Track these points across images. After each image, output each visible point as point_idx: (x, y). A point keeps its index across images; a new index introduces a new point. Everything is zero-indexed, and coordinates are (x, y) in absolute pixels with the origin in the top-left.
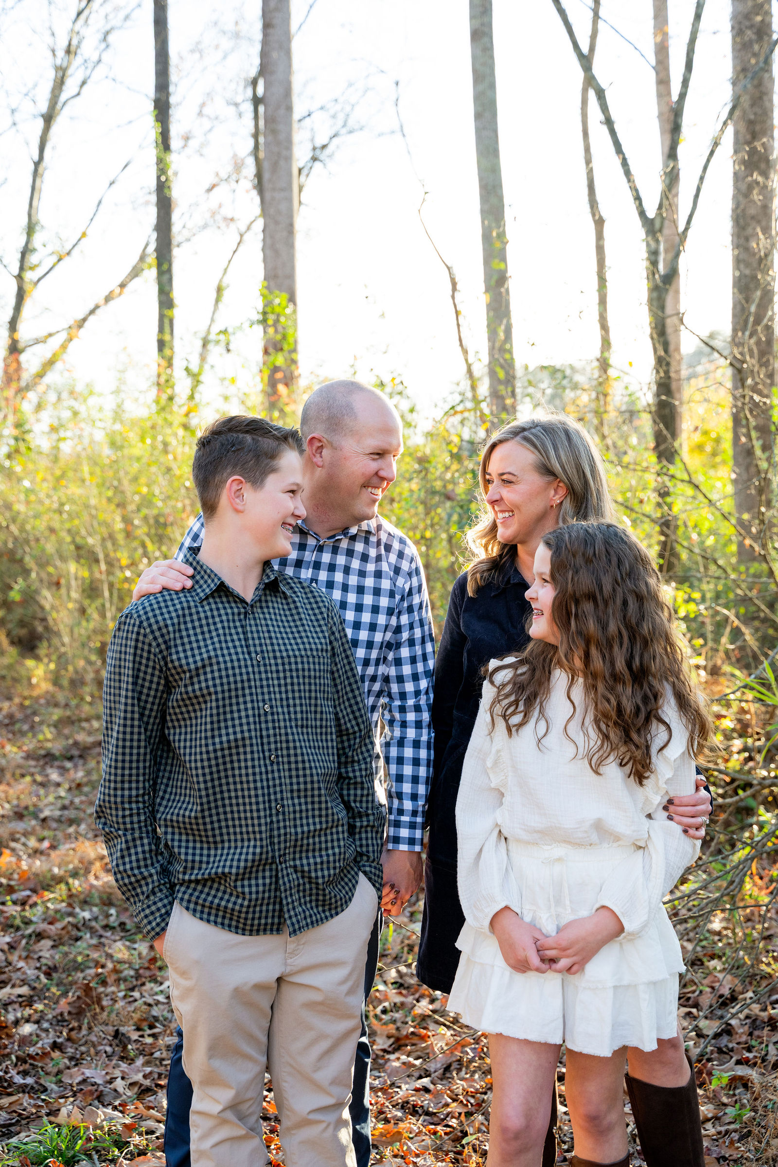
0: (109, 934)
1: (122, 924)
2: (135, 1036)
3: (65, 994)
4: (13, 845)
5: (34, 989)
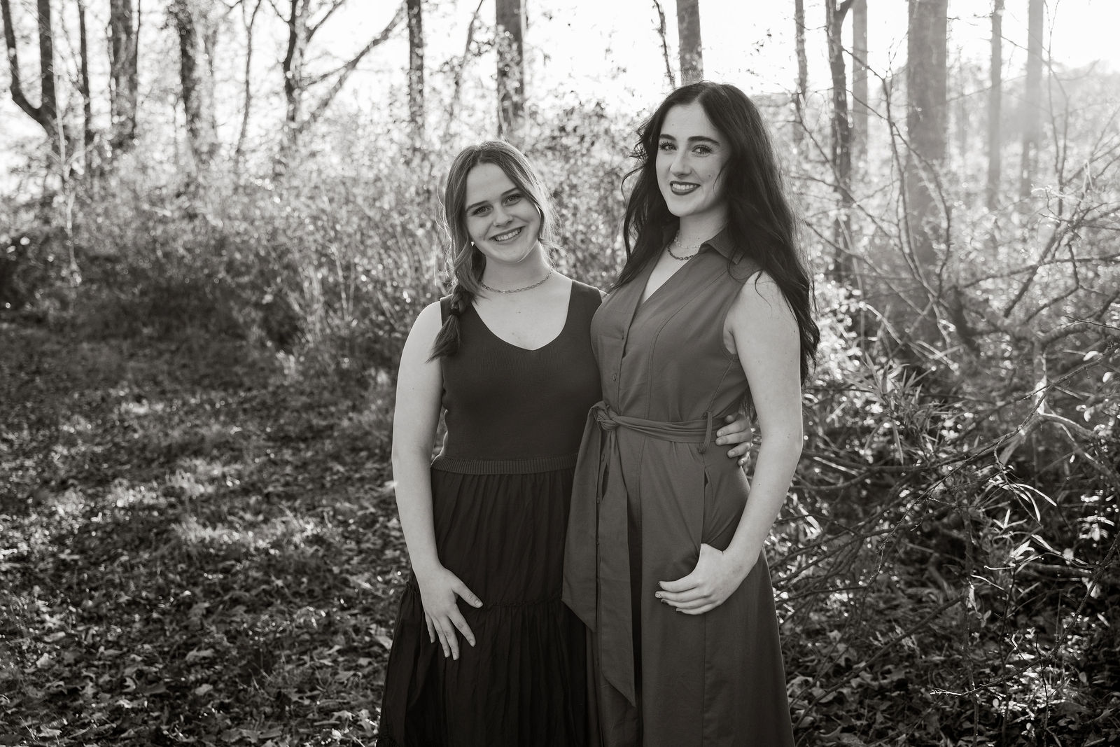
0: (298, 600)
1: (311, 592)
2: (295, 698)
3: (242, 657)
4: (230, 518)
5: (217, 651)
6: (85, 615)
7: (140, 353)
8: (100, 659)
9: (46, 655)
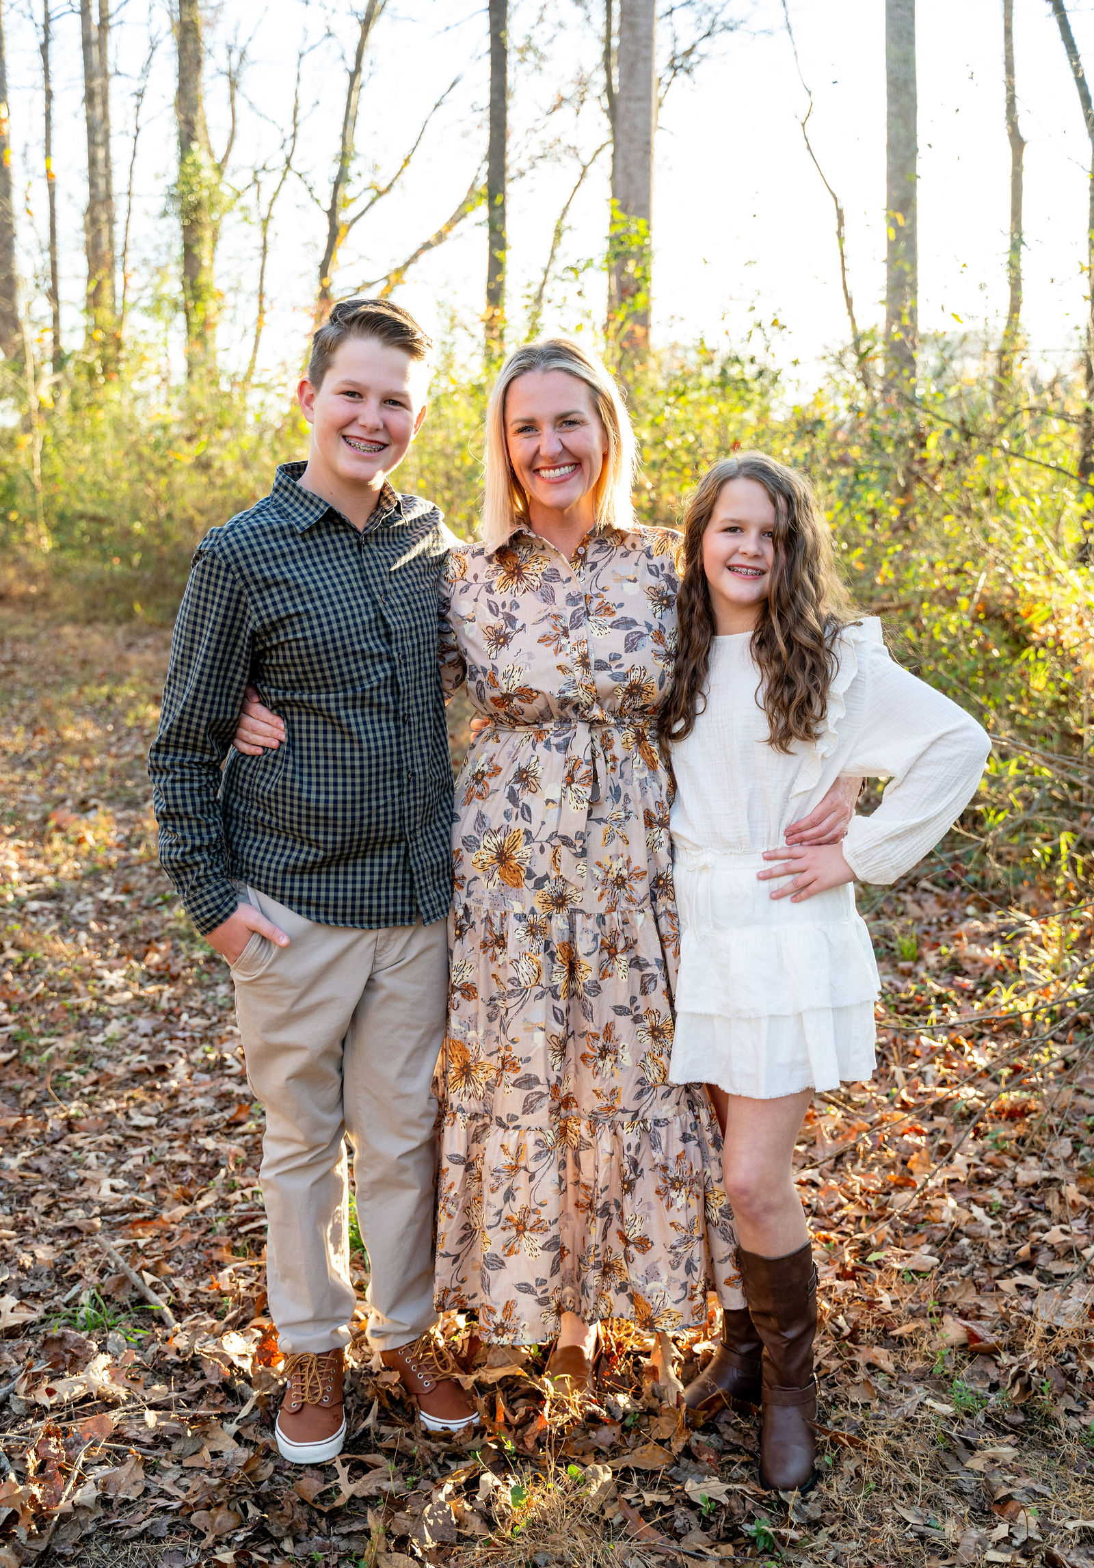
6: (153, 971)
7: (141, 643)
8: (184, 1029)
9: (114, 1022)
